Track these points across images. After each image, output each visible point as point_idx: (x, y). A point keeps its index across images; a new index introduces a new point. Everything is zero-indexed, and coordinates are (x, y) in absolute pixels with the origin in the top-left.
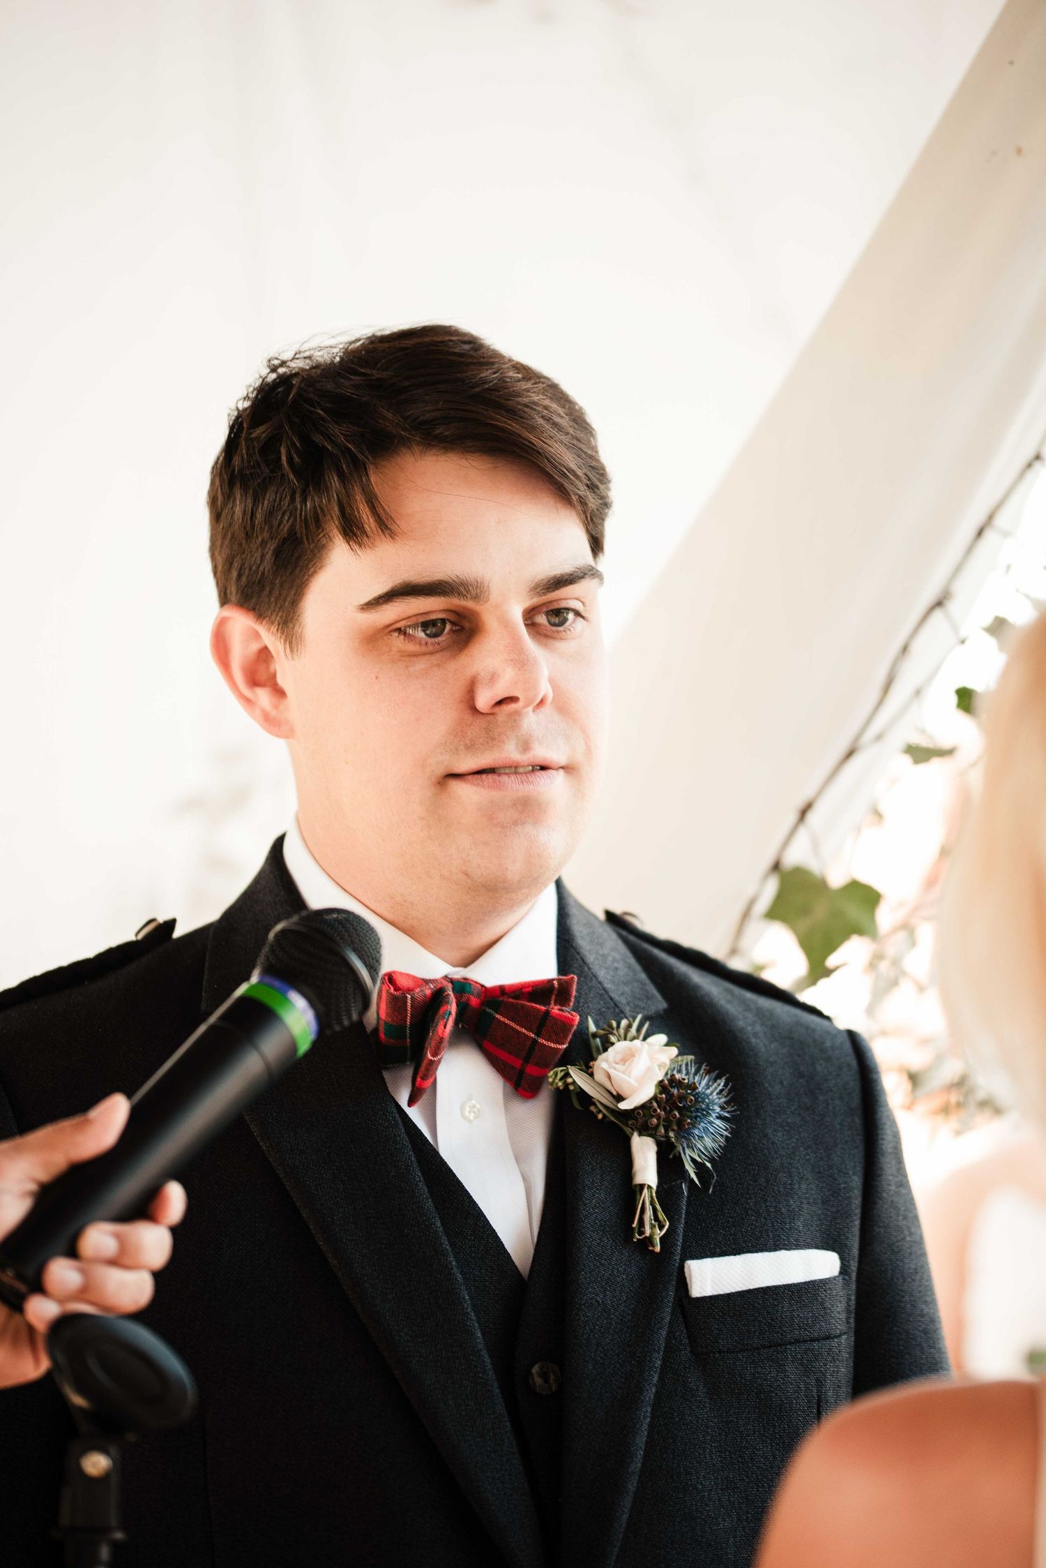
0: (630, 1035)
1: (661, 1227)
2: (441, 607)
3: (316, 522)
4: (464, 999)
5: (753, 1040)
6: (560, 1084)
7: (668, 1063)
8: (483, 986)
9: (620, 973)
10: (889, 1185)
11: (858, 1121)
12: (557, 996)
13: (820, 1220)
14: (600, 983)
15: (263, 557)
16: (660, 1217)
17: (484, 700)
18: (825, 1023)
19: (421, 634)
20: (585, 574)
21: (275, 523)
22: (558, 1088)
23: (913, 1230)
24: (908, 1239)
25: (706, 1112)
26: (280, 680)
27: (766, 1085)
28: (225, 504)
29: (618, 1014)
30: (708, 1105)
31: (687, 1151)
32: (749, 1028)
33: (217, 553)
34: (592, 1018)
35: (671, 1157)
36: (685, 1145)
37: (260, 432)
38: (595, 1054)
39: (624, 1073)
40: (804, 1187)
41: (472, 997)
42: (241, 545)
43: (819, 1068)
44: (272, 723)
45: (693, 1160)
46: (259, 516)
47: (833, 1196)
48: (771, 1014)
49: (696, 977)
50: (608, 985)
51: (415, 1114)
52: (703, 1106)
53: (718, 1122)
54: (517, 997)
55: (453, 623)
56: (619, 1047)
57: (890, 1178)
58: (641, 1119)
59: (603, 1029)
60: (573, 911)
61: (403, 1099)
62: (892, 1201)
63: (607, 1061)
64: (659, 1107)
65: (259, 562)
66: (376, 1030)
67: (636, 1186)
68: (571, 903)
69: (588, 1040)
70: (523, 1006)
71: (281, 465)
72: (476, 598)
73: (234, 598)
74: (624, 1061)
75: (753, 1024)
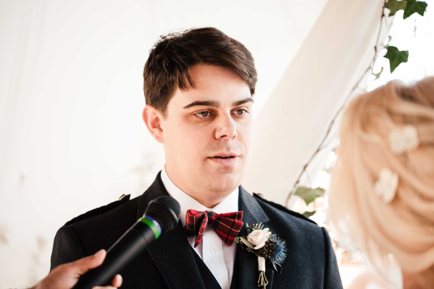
0: (258, 228)
1: (266, 283)
2: (207, 108)
3: (172, 83)
4: (211, 218)
5: (294, 230)
6: (238, 242)
7: (269, 236)
8: (216, 214)
9: (256, 210)
10: (332, 271)
11: (324, 253)
12: (237, 217)
13: (312, 281)
14: (250, 213)
15: (157, 92)
16: (266, 280)
17: (218, 136)
18: (315, 225)
19: (201, 116)
20: (248, 100)
21: (161, 83)
22: (237, 243)
23: (340, 284)
24: (338, 287)
25: (279, 251)
26: (161, 126)
27: (297, 243)
28: (147, 76)
29: (255, 222)
30: (280, 249)
31: (274, 261)
32: (293, 226)
33: (145, 89)
34: (248, 223)
35: (269, 263)
36: (273, 260)
37: (158, 56)
38: (248, 233)
39: (256, 239)
40: (308, 272)
41: (213, 217)
42: (151, 88)
43: (313, 238)
44: (159, 139)
45: (276, 264)
46: (157, 80)
47: (316, 274)
48: (300, 223)
49: (278, 212)
50: (253, 214)
51: (196, 250)
52: (279, 249)
53: (283, 253)
54: (226, 217)
55: (210, 113)
56: (255, 231)
57: (333, 269)
58: (261, 252)
59: (251, 226)
60: (243, 193)
61: (193, 246)
62: (333, 276)
63: (251, 235)
64: (266, 249)
65: (156, 93)
66: (186, 226)
67: (259, 271)
68: (242, 190)
69: (246, 229)
70: (227, 220)
71: (163, 66)
72: (217, 106)
73: (149, 102)
74: (256, 235)
75: (294, 225)
